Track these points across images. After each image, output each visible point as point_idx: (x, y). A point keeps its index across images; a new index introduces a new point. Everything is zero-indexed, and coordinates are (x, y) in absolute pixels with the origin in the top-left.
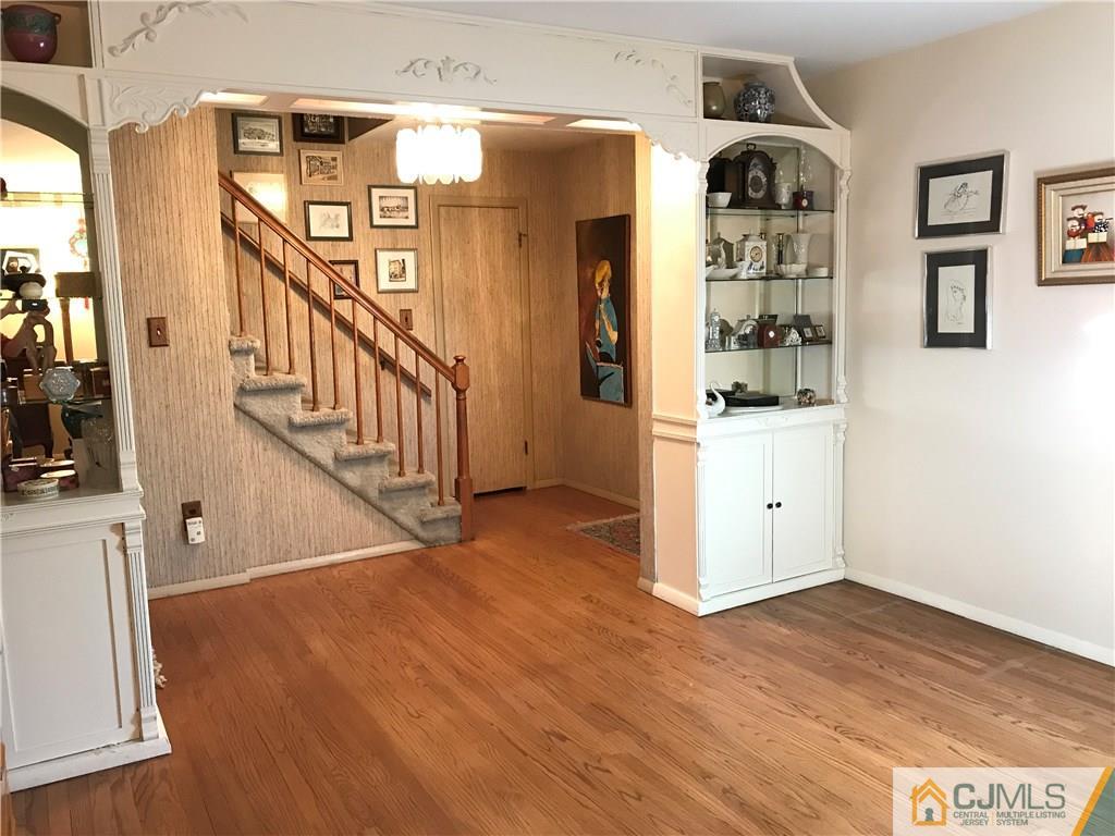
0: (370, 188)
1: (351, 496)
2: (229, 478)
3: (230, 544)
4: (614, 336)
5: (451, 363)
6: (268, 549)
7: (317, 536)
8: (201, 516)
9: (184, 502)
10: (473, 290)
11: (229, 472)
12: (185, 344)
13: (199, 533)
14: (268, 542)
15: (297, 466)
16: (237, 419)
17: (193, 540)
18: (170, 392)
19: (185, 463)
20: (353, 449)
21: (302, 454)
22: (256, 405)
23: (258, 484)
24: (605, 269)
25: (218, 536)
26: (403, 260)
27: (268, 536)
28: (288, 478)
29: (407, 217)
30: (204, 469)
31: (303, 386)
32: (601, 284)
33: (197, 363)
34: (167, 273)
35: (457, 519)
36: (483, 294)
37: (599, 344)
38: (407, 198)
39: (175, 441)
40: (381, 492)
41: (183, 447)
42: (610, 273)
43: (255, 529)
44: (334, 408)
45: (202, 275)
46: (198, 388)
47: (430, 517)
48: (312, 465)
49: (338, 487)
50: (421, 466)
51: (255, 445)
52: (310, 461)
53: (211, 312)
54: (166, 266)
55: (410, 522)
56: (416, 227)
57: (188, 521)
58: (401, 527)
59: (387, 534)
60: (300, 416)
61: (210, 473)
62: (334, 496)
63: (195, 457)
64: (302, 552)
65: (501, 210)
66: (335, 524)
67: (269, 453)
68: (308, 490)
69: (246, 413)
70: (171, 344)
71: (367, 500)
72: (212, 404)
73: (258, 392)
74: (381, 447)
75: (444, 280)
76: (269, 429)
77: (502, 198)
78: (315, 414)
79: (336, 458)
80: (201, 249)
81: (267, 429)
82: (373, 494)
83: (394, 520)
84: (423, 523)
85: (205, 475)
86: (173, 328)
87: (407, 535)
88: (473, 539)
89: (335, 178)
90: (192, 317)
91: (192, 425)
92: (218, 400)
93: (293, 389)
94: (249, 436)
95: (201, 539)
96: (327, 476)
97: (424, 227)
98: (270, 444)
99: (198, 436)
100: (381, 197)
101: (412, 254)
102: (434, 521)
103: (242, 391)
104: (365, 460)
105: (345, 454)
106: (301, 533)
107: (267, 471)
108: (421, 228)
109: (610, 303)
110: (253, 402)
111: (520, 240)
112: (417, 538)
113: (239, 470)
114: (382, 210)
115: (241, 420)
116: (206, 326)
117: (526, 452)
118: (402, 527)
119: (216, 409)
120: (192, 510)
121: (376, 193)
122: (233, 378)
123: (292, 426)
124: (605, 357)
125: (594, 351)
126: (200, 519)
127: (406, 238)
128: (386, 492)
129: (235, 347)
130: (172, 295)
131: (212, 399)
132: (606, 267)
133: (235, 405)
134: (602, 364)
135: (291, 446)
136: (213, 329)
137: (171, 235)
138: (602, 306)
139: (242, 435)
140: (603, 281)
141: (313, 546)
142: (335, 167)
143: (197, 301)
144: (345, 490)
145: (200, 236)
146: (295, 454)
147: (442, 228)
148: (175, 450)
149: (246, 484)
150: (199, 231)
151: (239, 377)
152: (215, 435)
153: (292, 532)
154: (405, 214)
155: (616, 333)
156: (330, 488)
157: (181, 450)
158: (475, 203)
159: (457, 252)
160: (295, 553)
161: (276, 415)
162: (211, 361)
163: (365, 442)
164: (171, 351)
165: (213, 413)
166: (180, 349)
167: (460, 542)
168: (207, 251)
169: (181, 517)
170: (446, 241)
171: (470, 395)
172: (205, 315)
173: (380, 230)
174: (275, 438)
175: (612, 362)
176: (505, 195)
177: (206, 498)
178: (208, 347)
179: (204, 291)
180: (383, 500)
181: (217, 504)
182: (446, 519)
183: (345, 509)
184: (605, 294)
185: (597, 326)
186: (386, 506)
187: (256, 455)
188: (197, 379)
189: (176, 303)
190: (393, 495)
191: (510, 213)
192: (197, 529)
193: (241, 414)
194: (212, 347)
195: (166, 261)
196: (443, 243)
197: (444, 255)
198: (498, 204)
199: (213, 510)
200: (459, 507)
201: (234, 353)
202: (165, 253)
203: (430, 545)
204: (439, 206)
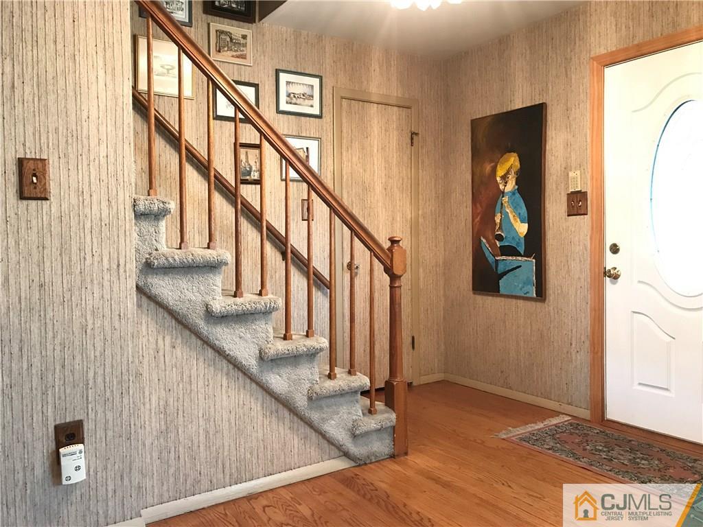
0: (277, 72)
1: (274, 405)
2: (125, 386)
3: (122, 477)
4: (522, 228)
5: (386, 245)
6: (172, 480)
7: (233, 458)
8: (83, 443)
9: (58, 423)
10: (369, 183)
11: (125, 377)
12: (74, 200)
13: (77, 468)
14: (172, 471)
15: (212, 369)
16: (139, 306)
17: (69, 478)
18: (47, 264)
19: (63, 366)
20: (281, 346)
21: (220, 352)
22: (165, 287)
23: (163, 394)
24: (512, 161)
25: (106, 468)
26: (307, 148)
27: (172, 462)
28: (201, 383)
29: (312, 106)
30: (91, 374)
31: (226, 264)
32: (504, 178)
33: (88, 225)
34: (52, 97)
35: (389, 430)
36: (379, 188)
37: (500, 238)
38: (312, 86)
39: (50, 334)
40: (310, 399)
41: (63, 345)
42: (518, 164)
43: (155, 455)
44: (260, 294)
45: (102, 106)
46: (88, 262)
47: (363, 428)
48: (231, 367)
49: (260, 394)
50: (352, 366)
51: (160, 342)
52: (229, 361)
53: (111, 159)
54: (50, 87)
55: (341, 435)
56: (320, 117)
57: (62, 451)
58: (328, 441)
59: (313, 452)
60: (220, 304)
61: (100, 380)
62: (254, 405)
63: (78, 358)
64: (215, 480)
65: (395, 109)
66: (254, 441)
67: (178, 351)
68: (225, 398)
69: (153, 299)
70: (52, 199)
71: (293, 410)
72: (106, 284)
73: (170, 269)
74: (310, 343)
75: (344, 173)
76: (178, 320)
77: (397, 97)
78: (238, 300)
79: (261, 357)
80: (101, 73)
81: (177, 319)
82: (301, 402)
83: (323, 435)
84: (354, 436)
85: (91, 382)
86: (56, 177)
87: (335, 452)
88: (406, 454)
89: (243, 57)
90: (85, 163)
91: (77, 313)
92: (114, 279)
93: (213, 267)
94: (152, 327)
95: (80, 476)
96: (248, 381)
97: (327, 117)
98: (179, 341)
99: (84, 329)
100: (288, 83)
101: (316, 143)
102: (367, 434)
103: (148, 267)
104: (293, 359)
105: (272, 351)
106: (214, 454)
107: (174, 375)
108: (324, 119)
109: (518, 195)
110: (161, 283)
111: (412, 139)
112: (346, 455)
113: (139, 375)
114: (289, 96)
115: (145, 306)
116: (104, 177)
117: (413, 348)
118: (330, 442)
119: (112, 291)
120: (69, 434)
121: (284, 77)
122: (137, 250)
123: (210, 315)
124: (510, 251)
125: (493, 245)
126: (81, 446)
127: (311, 126)
128: (314, 399)
129: (141, 207)
130: (57, 129)
131: (107, 277)
132: (512, 159)
133: (138, 287)
134: (504, 257)
135: (207, 342)
136: (113, 181)
137: (60, 47)
138: (506, 199)
139: (144, 326)
140: (508, 172)
141: (227, 471)
142: (245, 45)
143: (93, 142)
144: (268, 398)
145: (101, 54)
146: (210, 353)
147: (344, 121)
148: (50, 347)
149: (147, 393)
150: (100, 46)
151: (145, 249)
152: (108, 328)
153: (203, 455)
154: (310, 102)
155: (526, 226)
156: (251, 395)
157: (58, 348)
158: (374, 99)
159: (356, 145)
160: (205, 483)
161: (190, 301)
162: (109, 225)
163: (294, 337)
164: (51, 207)
165: (107, 297)
166: (65, 206)
167: (392, 457)
168: (109, 77)
169: (53, 446)
170: (347, 132)
171: (405, 282)
172: (103, 161)
173: (286, 116)
174: (188, 332)
175: (520, 255)
176: (400, 95)
177: (92, 415)
178: (104, 204)
179: (103, 129)
180: (311, 409)
181: (107, 422)
182: (378, 431)
183: (266, 422)
184: (511, 186)
185: (498, 220)
186: (315, 416)
187: (161, 353)
188: (88, 250)
189: (62, 141)
190: (323, 403)
191: (404, 112)
192: (75, 462)
193: (144, 299)
194: (110, 205)
195: (50, 81)
196: (345, 135)
197: (344, 147)
198: (394, 102)
199: (100, 433)
200: (393, 416)
201: (140, 216)
202: (50, 70)
203: (361, 463)
204: (342, 98)
